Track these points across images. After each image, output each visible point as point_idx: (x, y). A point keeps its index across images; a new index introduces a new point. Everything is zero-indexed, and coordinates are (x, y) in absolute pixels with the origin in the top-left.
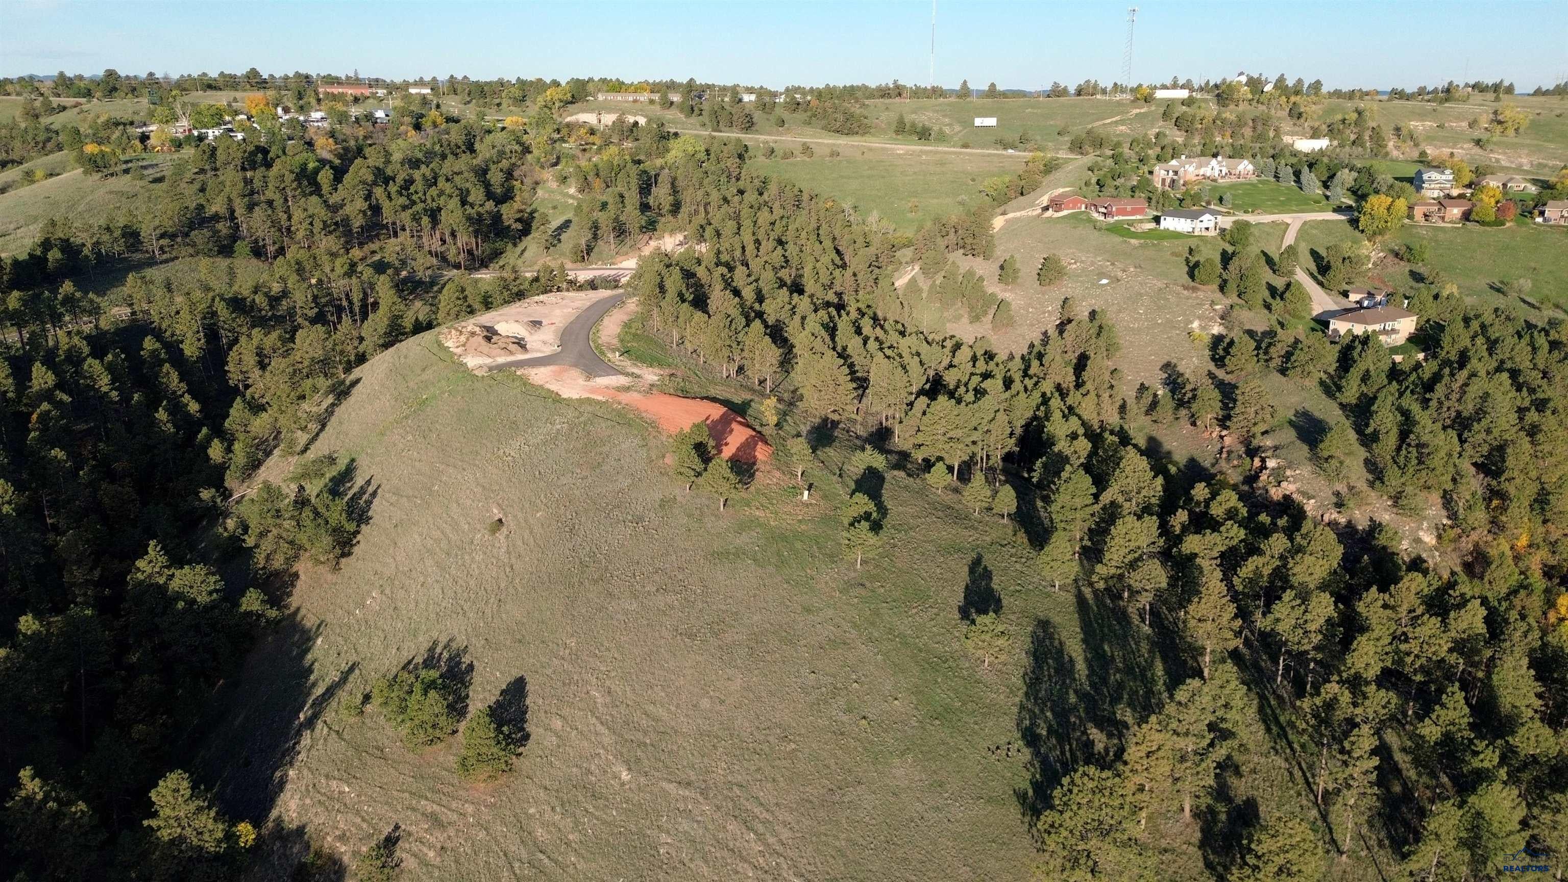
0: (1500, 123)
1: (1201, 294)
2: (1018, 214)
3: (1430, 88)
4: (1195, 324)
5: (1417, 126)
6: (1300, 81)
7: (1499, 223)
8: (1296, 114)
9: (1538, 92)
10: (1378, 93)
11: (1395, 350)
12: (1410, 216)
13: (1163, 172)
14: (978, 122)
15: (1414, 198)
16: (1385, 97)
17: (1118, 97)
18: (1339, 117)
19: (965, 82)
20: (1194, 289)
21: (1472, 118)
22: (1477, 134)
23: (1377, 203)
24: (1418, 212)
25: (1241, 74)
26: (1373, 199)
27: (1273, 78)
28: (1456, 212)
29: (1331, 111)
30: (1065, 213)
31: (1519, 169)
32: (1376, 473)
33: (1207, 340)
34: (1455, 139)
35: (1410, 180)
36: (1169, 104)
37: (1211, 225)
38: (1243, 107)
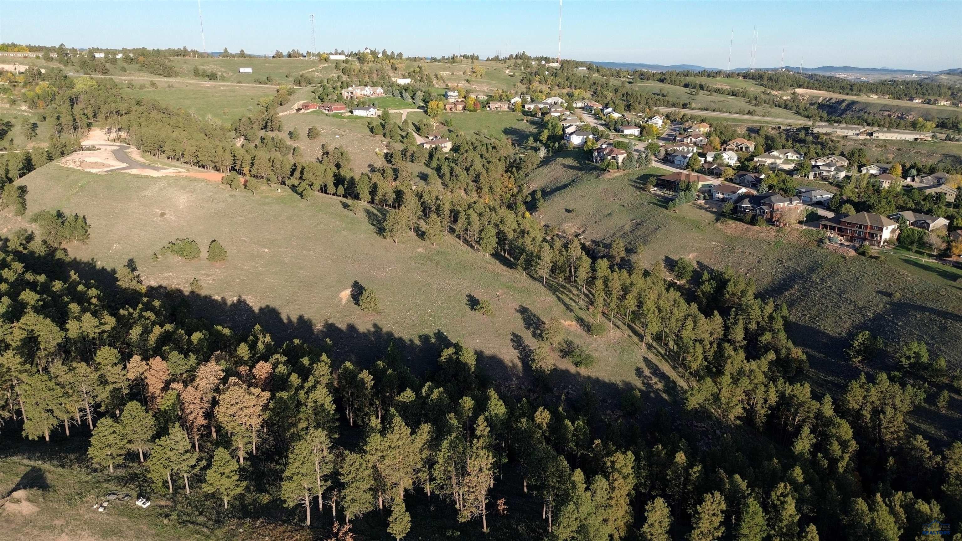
0: (475, 72)
1: (377, 138)
2: (284, 113)
3: (447, 57)
4: (377, 150)
5: (443, 73)
6: (393, 53)
7: (475, 110)
8: (394, 68)
9: (488, 59)
10: (426, 59)
11: (446, 153)
12: (445, 109)
13: (346, 94)
14: (242, 70)
15: (445, 102)
16: (429, 61)
17: (312, 58)
18: (412, 70)
19: (226, 49)
20: (374, 137)
21: (463, 70)
22: (467, 77)
23: (433, 104)
24: (448, 107)
25: (366, 49)
26: (431, 102)
27: (381, 51)
28: (460, 107)
29: (408, 67)
30: (310, 110)
31: (483, 92)
32: (445, 185)
33: (383, 155)
34: (458, 80)
35: (444, 95)
36: (337, 63)
37: (374, 113)
38: (371, 64)
